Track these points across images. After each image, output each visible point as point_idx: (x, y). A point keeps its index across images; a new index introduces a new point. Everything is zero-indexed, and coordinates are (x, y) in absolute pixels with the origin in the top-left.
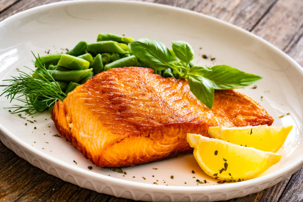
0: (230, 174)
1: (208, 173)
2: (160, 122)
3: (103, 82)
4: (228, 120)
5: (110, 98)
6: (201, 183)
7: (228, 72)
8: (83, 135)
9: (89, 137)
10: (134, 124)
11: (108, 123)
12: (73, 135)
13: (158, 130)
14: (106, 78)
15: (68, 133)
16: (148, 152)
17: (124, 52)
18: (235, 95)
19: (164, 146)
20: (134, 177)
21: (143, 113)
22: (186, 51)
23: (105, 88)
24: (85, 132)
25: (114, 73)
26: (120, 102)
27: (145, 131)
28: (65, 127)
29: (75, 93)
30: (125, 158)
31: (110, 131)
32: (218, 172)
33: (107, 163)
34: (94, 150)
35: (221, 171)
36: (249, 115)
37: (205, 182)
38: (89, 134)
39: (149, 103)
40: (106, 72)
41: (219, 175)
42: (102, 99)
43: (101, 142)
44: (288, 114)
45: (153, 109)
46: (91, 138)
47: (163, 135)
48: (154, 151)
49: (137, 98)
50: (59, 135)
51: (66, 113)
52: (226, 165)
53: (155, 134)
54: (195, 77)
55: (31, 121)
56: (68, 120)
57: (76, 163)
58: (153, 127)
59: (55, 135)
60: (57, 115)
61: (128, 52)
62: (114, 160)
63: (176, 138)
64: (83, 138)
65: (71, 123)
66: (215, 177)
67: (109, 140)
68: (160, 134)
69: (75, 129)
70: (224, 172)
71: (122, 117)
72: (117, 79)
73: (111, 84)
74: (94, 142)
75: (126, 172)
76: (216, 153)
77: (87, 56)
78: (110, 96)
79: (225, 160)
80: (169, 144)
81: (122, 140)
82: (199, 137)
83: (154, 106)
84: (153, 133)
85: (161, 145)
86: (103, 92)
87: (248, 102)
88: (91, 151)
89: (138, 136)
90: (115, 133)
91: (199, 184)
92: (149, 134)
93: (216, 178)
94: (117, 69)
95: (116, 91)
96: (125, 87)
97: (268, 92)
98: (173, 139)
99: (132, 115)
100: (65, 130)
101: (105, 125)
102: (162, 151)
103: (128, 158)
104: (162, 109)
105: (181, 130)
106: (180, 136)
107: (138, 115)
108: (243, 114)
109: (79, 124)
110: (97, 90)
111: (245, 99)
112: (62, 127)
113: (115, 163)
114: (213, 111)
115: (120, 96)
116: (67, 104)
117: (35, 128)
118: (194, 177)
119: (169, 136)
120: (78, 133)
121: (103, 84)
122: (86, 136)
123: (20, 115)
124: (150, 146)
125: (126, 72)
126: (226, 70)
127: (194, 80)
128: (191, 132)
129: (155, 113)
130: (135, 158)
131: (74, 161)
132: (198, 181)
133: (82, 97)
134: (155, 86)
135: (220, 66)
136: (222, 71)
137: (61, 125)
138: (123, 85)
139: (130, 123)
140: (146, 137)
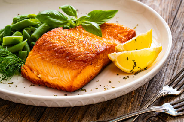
0: (139, 68)
1: (127, 72)
2: (93, 54)
3: (44, 44)
4: (115, 40)
5: (56, 51)
6: (126, 78)
7: (97, 14)
8: (52, 79)
9: (58, 78)
10: (81, 60)
11: (65, 65)
12: (45, 81)
13: (95, 59)
14: (44, 41)
15: (40, 81)
16: (93, 73)
17: (36, 23)
18: (108, 25)
19: (99, 66)
20: (91, 90)
21: (81, 52)
22: (71, 10)
23: (49, 47)
24: (52, 77)
25: (46, 37)
26: (64, 52)
27: (89, 62)
28: (37, 78)
29: (31, 57)
30: (84, 81)
31: (70, 70)
32: (132, 69)
33: (76, 88)
34: (65, 84)
35: (133, 68)
36: (123, 33)
37: (128, 77)
38: (56, 76)
39: (80, 46)
40: (41, 38)
41: (133, 70)
42: (52, 54)
43: (68, 78)
44: (137, 25)
45: (84, 48)
46: (59, 78)
47: (97, 61)
48: (95, 71)
49: (71, 46)
50: (33, 84)
51: (31, 70)
52: (135, 63)
53: (94, 61)
54: (85, 23)
55: (11, 84)
56: (36, 74)
57: (56, 96)
58: (93, 58)
59: (31, 86)
60: (27, 73)
61: (38, 23)
62: (79, 85)
63: (103, 59)
64: (53, 80)
65: (38, 74)
66: (131, 72)
67: (73, 75)
68: (96, 60)
69: (44, 77)
70: (135, 67)
71: (71, 59)
72: (51, 39)
73: (50, 44)
74: (62, 79)
75: (85, 89)
76: (127, 59)
77: (17, 33)
78: (55, 50)
79: (134, 61)
80: (100, 64)
81: (81, 71)
82: (115, 54)
83: (84, 46)
84: (93, 61)
85: (98, 67)
86: (49, 50)
87: (117, 26)
88: (63, 85)
89: (87, 66)
90: (74, 70)
91: (126, 79)
92: (92, 63)
93: (133, 73)
94: (46, 34)
95: (56, 46)
96: (59, 42)
97: (118, 17)
98: (101, 61)
99: (76, 56)
100: (38, 80)
101: (64, 67)
102: (98, 69)
103: (85, 81)
104: (88, 46)
105: (104, 54)
106: (104, 57)
107: (79, 55)
108: (120, 34)
109: (45, 73)
110: (44, 50)
111: (115, 25)
112: (34, 79)
113: (80, 86)
114: (104, 38)
115: (62, 48)
116: (30, 65)
117: (16, 86)
118: (120, 77)
119: (100, 60)
120: (48, 78)
121: (45, 46)
122: (54, 78)
123: (2, 83)
124: (93, 69)
125: (53, 34)
126: (96, 13)
127: (86, 25)
128: (109, 53)
129: (88, 50)
130: (88, 79)
131: (54, 95)
132: (124, 78)
133: (38, 57)
134: (73, 36)
135: (92, 12)
136: (94, 14)
137: (34, 78)
138: (57, 42)
139: (78, 61)
140: (91, 65)
